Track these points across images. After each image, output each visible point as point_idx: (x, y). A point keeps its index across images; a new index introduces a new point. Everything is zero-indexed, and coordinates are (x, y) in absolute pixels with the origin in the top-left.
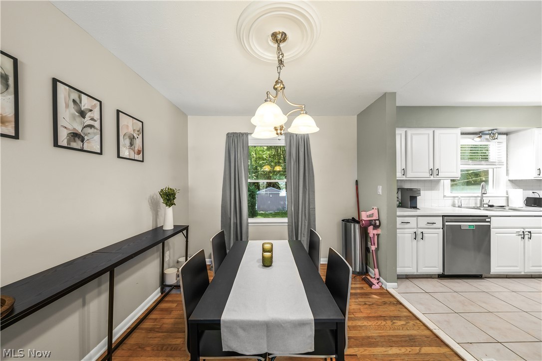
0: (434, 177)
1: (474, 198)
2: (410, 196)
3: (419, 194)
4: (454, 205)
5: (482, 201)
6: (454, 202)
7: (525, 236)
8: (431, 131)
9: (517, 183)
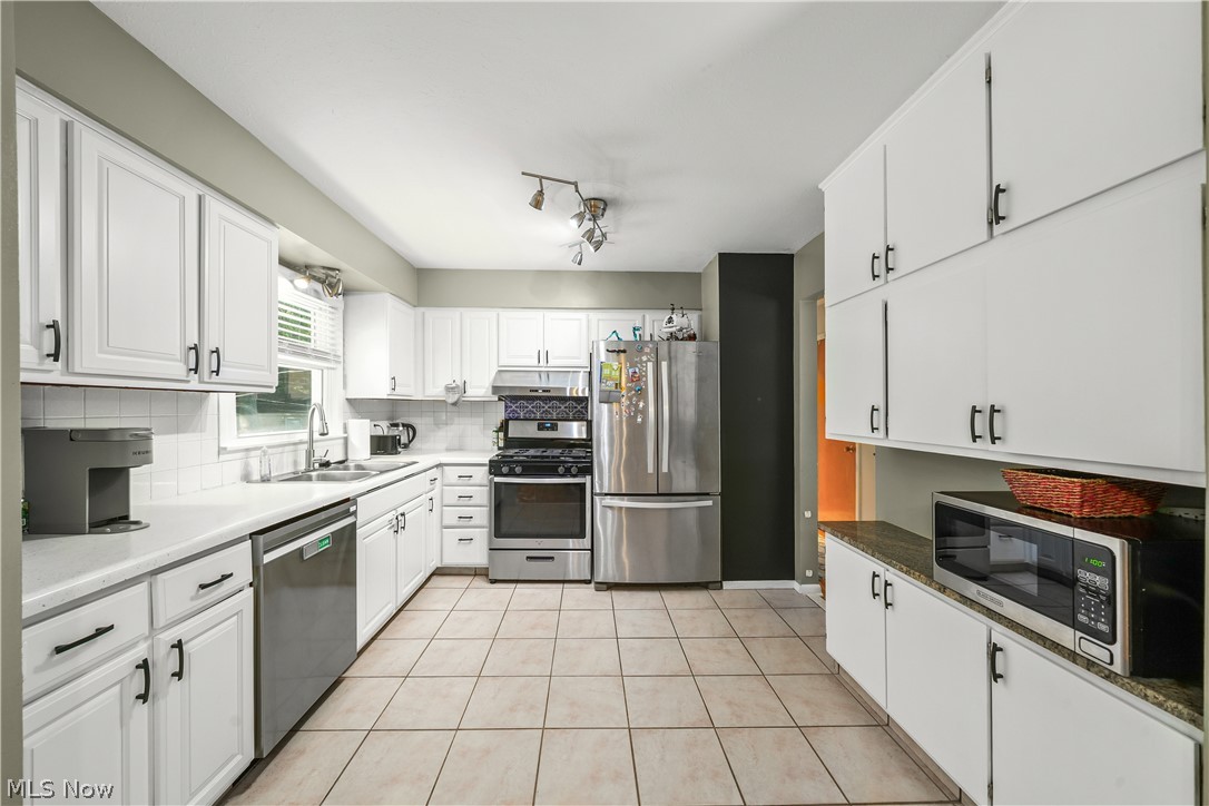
0: (201, 381)
1: (292, 448)
2: (93, 472)
3: (145, 456)
4: (247, 478)
5: (310, 453)
6: (247, 465)
7: (399, 525)
8: (191, 191)
9: (358, 406)
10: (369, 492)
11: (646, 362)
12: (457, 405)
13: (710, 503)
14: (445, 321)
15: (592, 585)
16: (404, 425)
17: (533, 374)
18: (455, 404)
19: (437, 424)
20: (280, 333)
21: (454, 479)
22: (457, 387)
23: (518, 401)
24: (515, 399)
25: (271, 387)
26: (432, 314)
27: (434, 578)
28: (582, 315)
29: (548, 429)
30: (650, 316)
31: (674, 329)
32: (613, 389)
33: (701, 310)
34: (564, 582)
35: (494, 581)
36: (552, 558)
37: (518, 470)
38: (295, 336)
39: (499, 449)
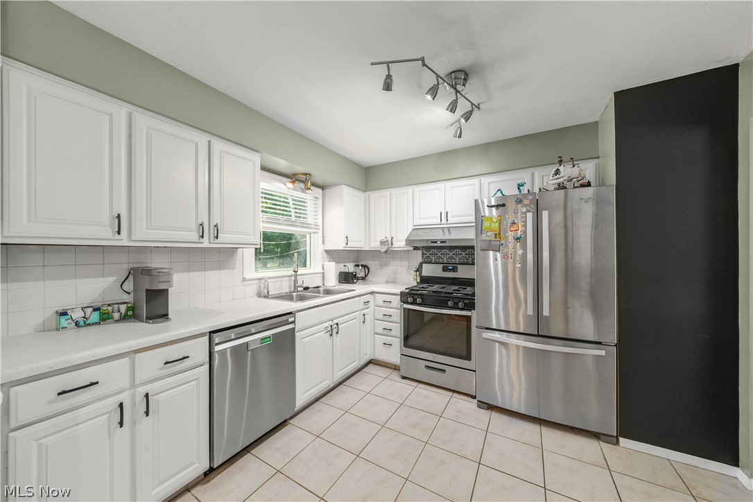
0: (210, 243)
2: (147, 291)
4: (259, 295)
5: (295, 282)
6: (259, 287)
7: (333, 330)
8: (203, 139)
9: (332, 255)
10: (309, 308)
11: (525, 213)
12: (387, 253)
13: (603, 353)
14: (382, 198)
15: (476, 401)
16: (362, 266)
17: (438, 230)
18: (386, 252)
19: (382, 266)
20: (263, 211)
21: (381, 303)
22: (387, 241)
23: (430, 250)
24: (428, 248)
25: (257, 245)
26: (373, 195)
27: (370, 365)
28: (475, 181)
29: (450, 270)
30: (538, 173)
31: (561, 180)
32: (493, 238)
33: (598, 158)
34: (454, 391)
35: (404, 378)
36: (444, 371)
37: (419, 300)
38: (276, 213)
39: (418, 283)
